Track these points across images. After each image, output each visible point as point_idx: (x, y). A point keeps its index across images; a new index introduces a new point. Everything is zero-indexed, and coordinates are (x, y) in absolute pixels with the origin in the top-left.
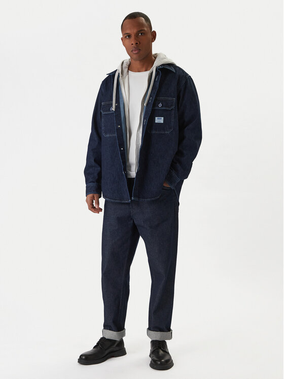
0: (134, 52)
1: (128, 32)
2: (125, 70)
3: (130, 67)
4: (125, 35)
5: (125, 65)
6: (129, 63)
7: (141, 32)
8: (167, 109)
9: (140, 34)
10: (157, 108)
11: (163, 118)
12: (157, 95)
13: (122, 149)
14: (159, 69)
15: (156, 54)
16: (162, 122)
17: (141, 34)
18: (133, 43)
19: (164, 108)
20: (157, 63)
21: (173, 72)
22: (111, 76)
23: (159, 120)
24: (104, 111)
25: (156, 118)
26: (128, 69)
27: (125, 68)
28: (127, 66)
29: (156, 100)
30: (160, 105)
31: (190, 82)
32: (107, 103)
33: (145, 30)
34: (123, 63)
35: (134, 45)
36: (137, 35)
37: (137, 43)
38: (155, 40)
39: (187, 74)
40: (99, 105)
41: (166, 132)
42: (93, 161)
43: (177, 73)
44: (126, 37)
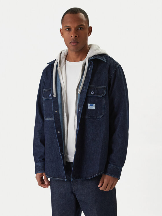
0: (72, 44)
1: (69, 25)
2: (63, 60)
3: (67, 57)
4: (66, 28)
5: (62, 55)
6: (66, 54)
7: (81, 27)
8: (99, 96)
9: (79, 29)
10: (89, 95)
11: (94, 104)
12: (90, 84)
13: (59, 132)
14: (91, 60)
15: (90, 45)
16: (94, 108)
17: (81, 28)
18: (72, 36)
19: (95, 96)
20: (90, 54)
21: (105, 62)
22: (51, 65)
23: (91, 106)
24: (45, 97)
25: (89, 104)
26: (66, 59)
27: (63, 58)
28: (65, 56)
29: (89, 88)
30: (92, 93)
31: (120, 71)
32: (47, 90)
33: (83, 25)
34: (61, 53)
35: (73, 38)
36: (76, 29)
37: (76, 37)
38: (90, 34)
39: (117, 63)
40: (42, 91)
41: (98, 118)
42: (39, 141)
43: (108, 63)
44: (66, 29)
